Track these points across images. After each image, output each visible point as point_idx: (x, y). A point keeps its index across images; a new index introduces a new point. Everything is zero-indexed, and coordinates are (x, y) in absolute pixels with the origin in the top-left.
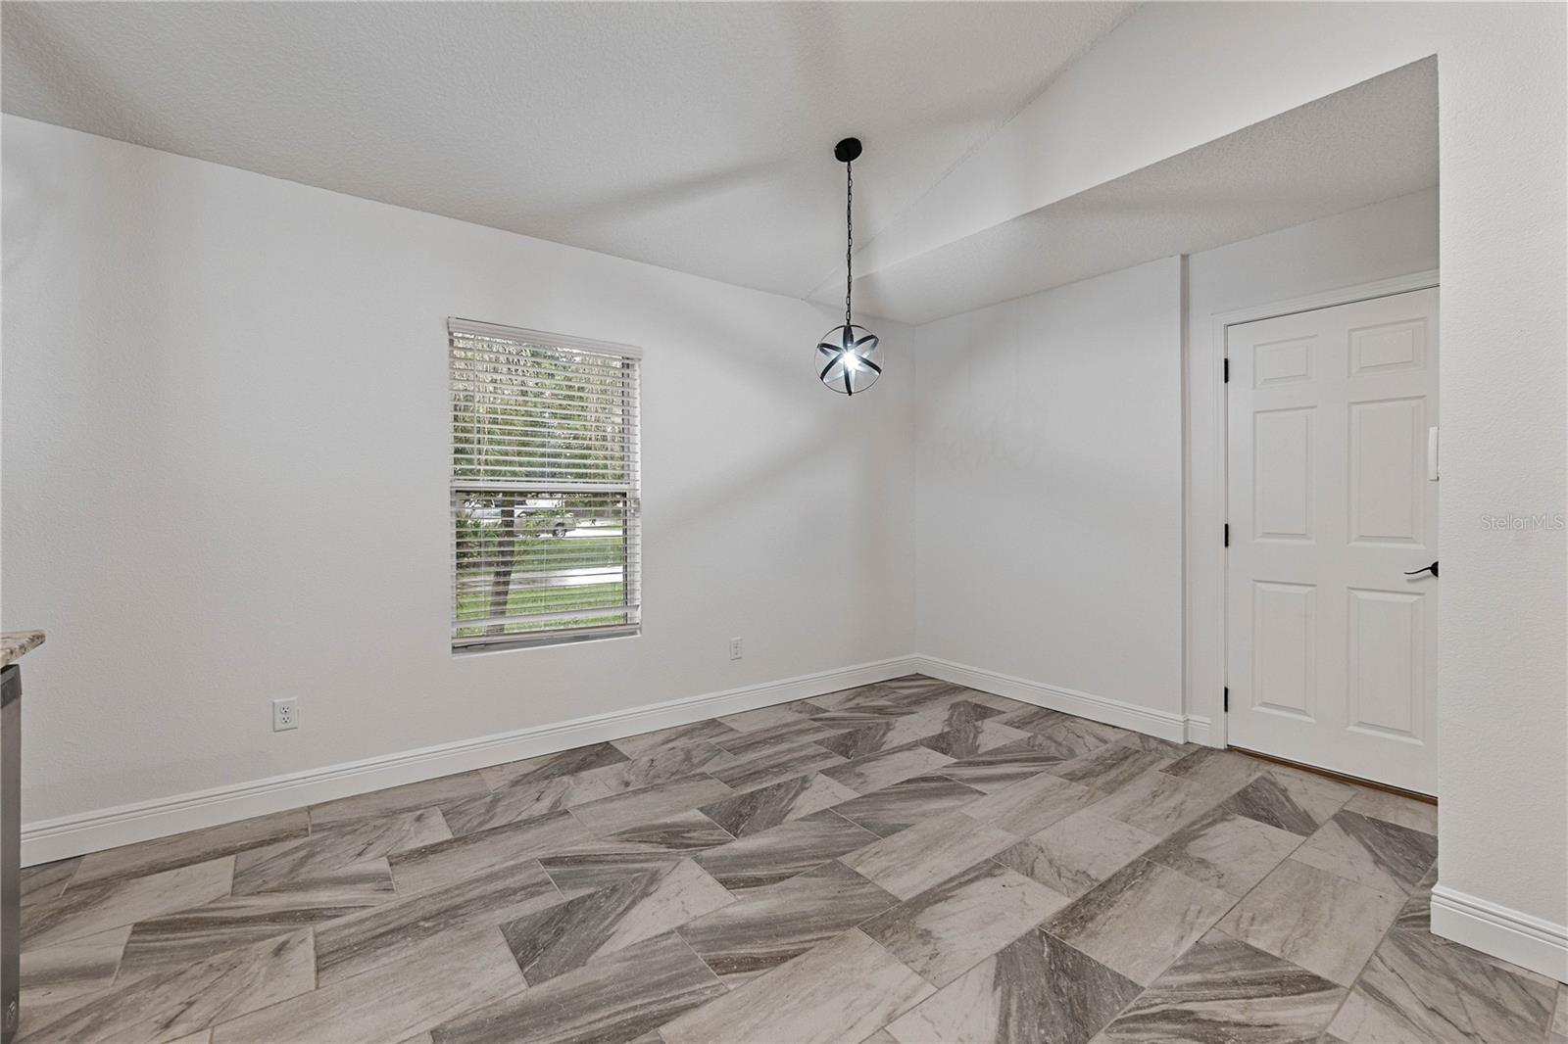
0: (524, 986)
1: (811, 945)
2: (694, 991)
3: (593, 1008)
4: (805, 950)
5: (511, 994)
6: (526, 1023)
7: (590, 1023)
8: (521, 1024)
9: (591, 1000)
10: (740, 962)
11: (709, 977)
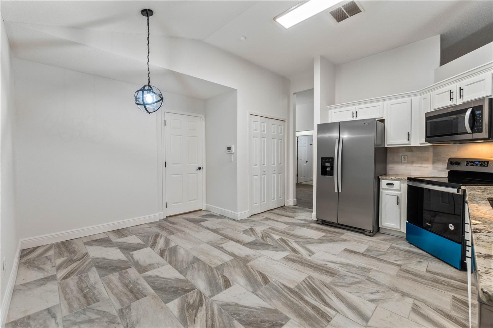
0: (291, 320)
1: (255, 270)
2: (278, 285)
3: (292, 302)
4: (257, 271)
5: (295, 322)
6: (303, 314)
7: (296, 300)
8: (304, 314)
9: (289, 303)
10: (265, 280)
11: (272, 284)
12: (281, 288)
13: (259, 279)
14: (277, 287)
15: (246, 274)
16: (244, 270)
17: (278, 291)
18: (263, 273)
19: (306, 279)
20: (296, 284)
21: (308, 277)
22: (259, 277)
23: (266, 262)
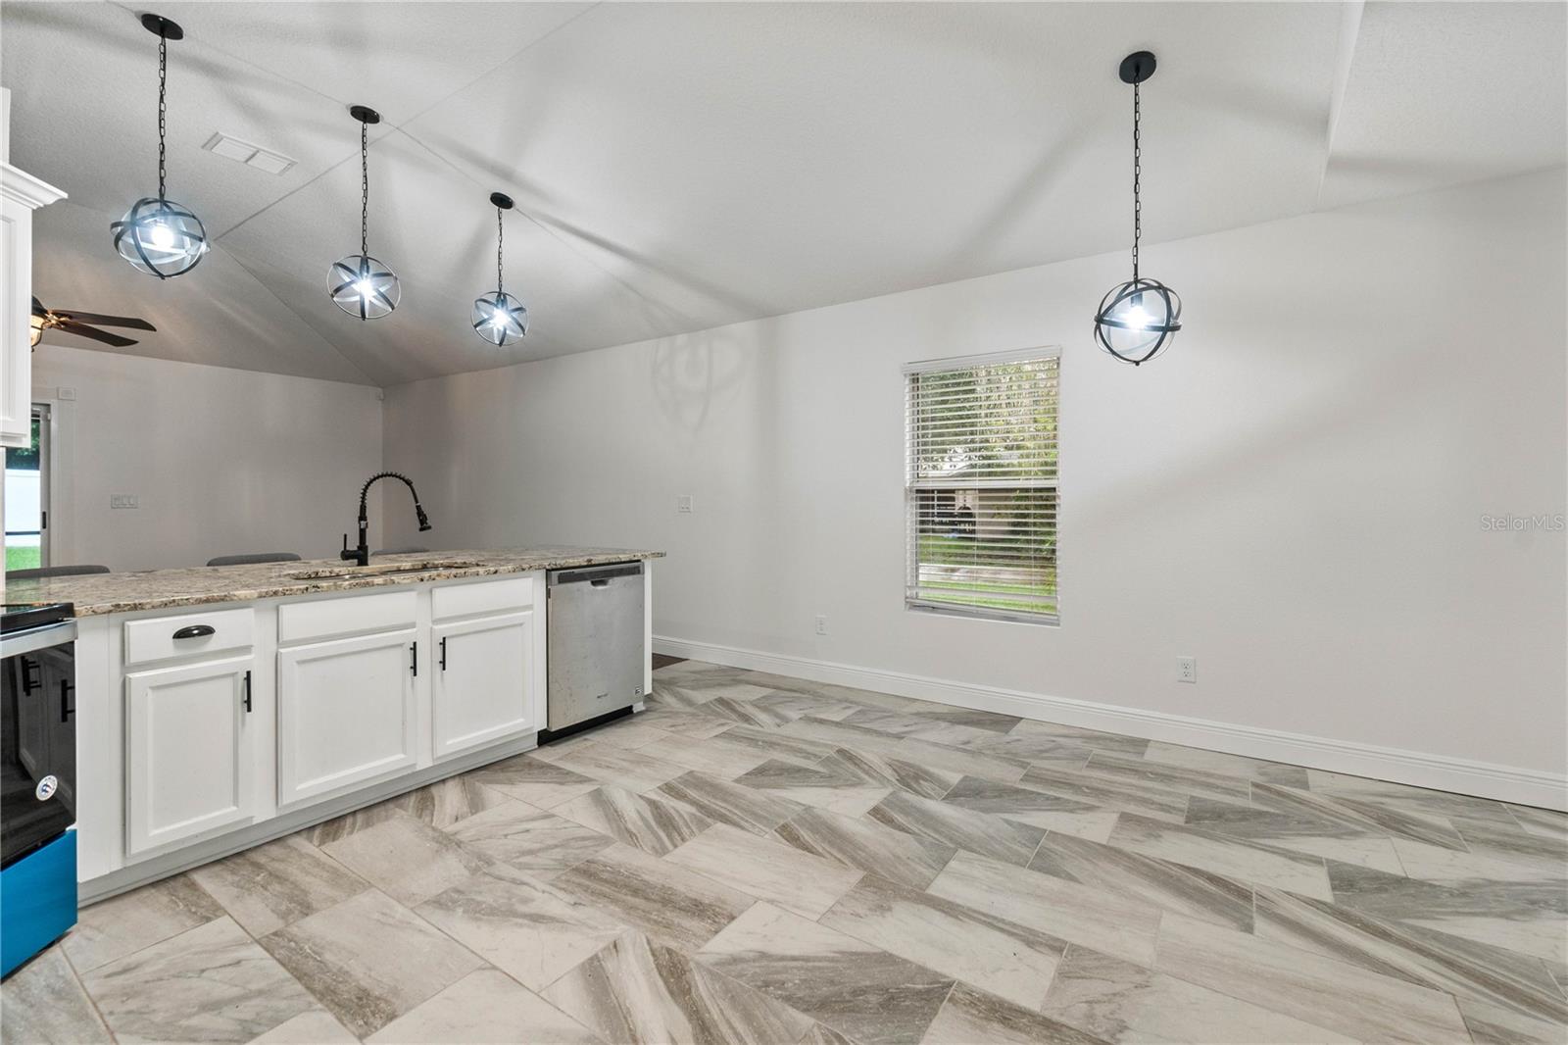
0: (730, 780)
1: (828, 856)
2: (756, 825)
4: (820, 855)
7: (715, 803)
10: (790, 833)
11: (771, 828)
12: (747, 821)
13: (806, 835)
14: (755, 820)
15: (850, 843)
16: (863, 854)
17: (754, 815)
18: (800, 851)
19: (676, 846)
20: (706, 831)
21: (668, 852)
22: (806, 838)
23: (800, 889)
